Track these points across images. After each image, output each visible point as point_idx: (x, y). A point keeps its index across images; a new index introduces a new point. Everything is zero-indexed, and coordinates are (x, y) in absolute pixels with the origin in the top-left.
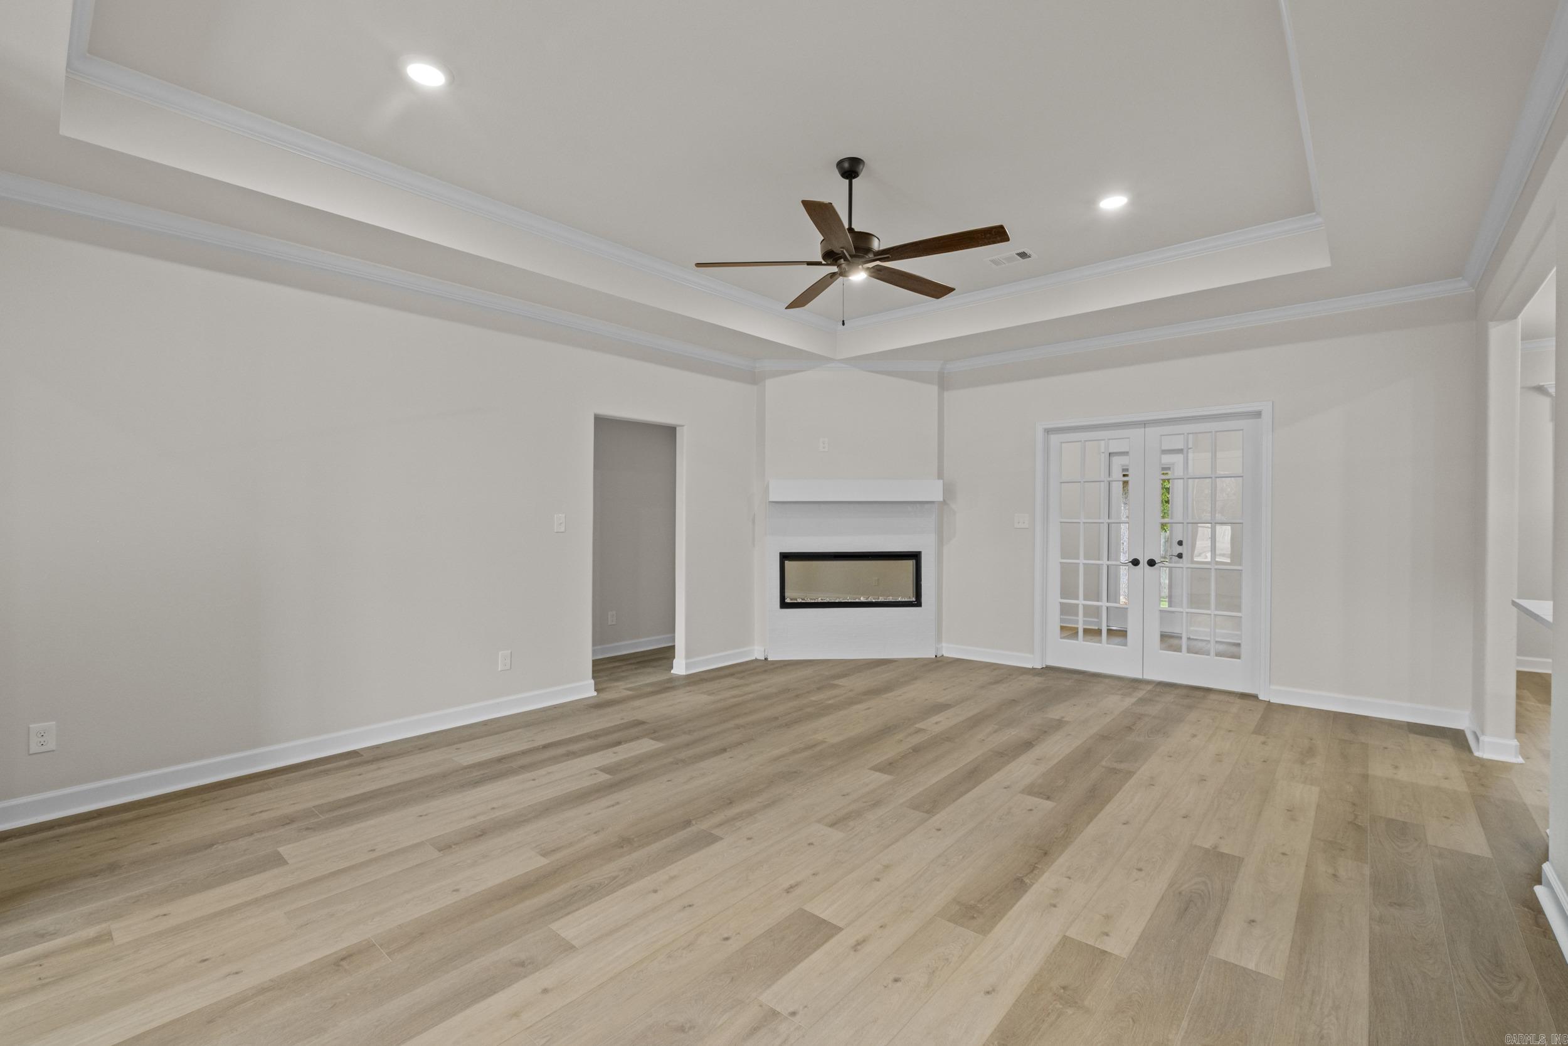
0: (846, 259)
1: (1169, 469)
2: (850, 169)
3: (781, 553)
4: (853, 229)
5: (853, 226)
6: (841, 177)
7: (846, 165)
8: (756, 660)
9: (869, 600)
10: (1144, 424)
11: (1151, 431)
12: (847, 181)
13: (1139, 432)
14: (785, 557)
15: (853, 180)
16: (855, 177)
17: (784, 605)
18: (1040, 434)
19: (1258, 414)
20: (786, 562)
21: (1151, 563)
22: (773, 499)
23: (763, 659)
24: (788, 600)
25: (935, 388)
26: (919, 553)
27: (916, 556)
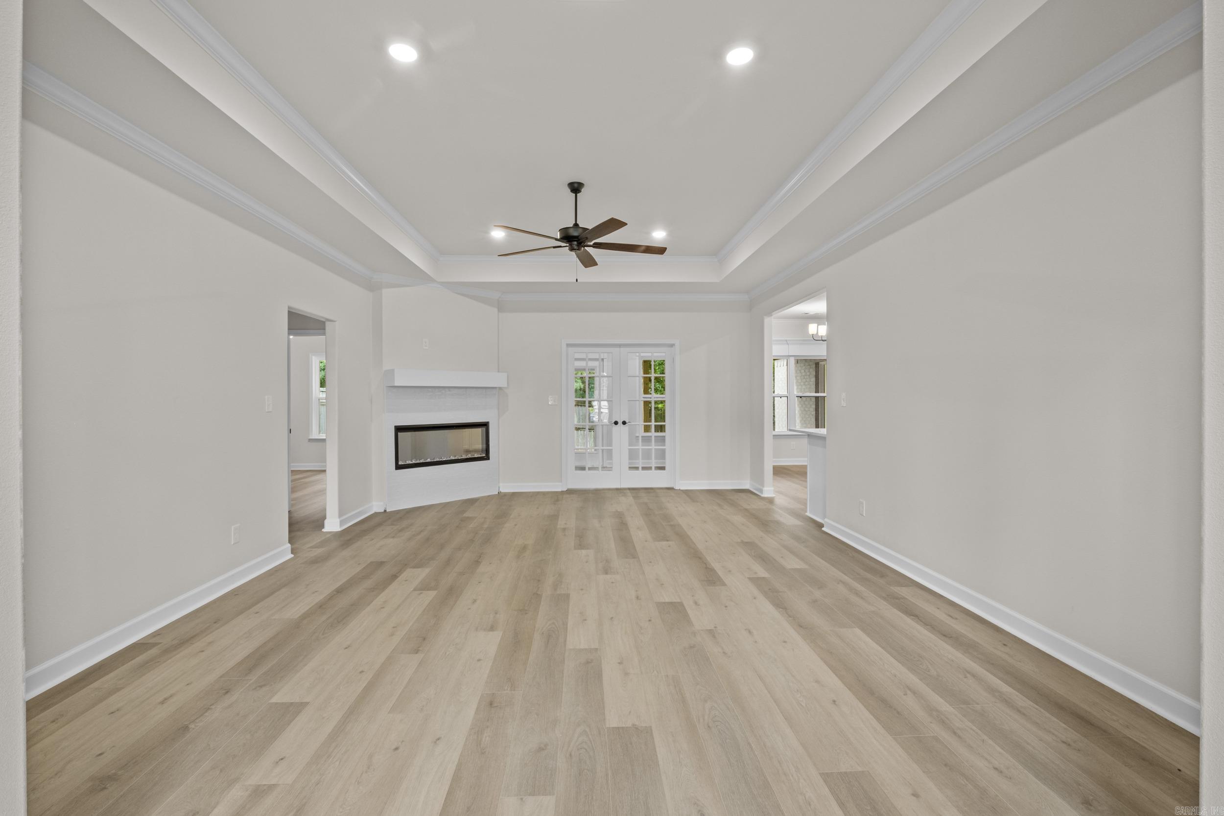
1: (594, 370)
2: (574, 188)
3: (395, 426)
7: (576, 185)
8: (376, 514)
9: (456, 458)
10: (620, 346)
11: (622, 349)
13: (617, 349)
14: (399, 429)
15: (578, 194)
16: (578, 193)
17: (398, 467)
18: (564, 346)
19: (672, 345)
20: (399, 433)
21: (624, 423)
22: (396, 384)
23: (383, 511)
24: (400, 463)
25: (496, 310)
26: (488, 422)
27: (485, 425)
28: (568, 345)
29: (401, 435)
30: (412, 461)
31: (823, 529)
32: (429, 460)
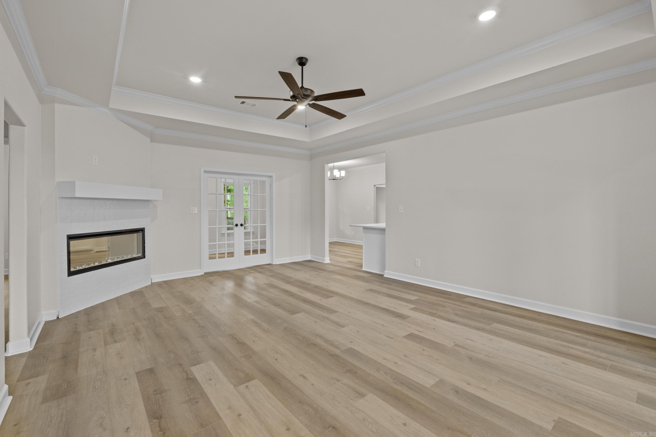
0: (300, 99)
2: (302, 62)
3: (68, 236)
4: (303, 87)
5: (304, 86)
6: (299, 65)
10: (239, 174)
11: (241, 177)
12: (301, 67)
13: (237, 177)
14: (71, 238)
15: (304, 67)
17: (70, 273)
18: (202, 171)
20: (71, 242)
21: (242, 225)
22: (77, 196)
23: (56, 318)
24: (72, 269)
25: (149, 140)
26: (144, 228)
27: (142, 230)
28: (205, 172)
29: (72, 242)
30: (82, 266)
31: (384, 276)
32: (97, 264)
